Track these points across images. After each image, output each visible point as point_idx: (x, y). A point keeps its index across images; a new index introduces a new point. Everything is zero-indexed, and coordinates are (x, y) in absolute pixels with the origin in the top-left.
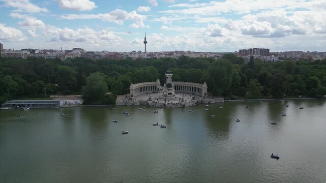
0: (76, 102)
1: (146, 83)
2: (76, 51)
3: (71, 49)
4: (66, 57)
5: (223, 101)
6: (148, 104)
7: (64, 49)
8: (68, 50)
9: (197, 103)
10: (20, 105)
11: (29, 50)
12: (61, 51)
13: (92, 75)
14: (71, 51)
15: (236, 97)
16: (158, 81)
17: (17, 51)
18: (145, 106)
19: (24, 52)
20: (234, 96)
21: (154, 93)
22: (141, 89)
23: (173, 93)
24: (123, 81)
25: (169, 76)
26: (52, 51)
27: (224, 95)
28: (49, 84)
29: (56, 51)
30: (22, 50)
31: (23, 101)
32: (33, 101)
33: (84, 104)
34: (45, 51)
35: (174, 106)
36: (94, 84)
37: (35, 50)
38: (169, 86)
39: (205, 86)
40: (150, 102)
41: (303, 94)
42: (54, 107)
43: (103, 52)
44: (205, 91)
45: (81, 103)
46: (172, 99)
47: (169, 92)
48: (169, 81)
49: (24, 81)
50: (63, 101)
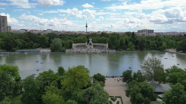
0: (48, 51)
1: (80, 44)
2: (48, 31)
3: (46, 30)
4: (43, 33)
5: (115, 51)
6: (80, 52)
7: (42, 30)
8: (45, 30)
9: (103, 52)
10: (23, 52)
11: (24, 30)
12: (41, 30)
13: (55, 39)
14: (46, 31)
15: (122, 50)
16: (86, 43)
17: (18, 30)
18: (79, 53)
19: (22, 31)
20: (121, 50)
21: (84, 48)
22: (78, 46)
23: (92, 48)
24: (70, 42)
25: (90, 40)
26: (36, 30)
27: (116, 49)
28: (36, 44)
29: (38, 31)
30: (21, 30)
31: (25, 50)
32: (29, 50)
33: (51, 52)
34: (33, 30)
35: (91, 53)
36: (56, 43)
37: (27, 30)
38: (91, 44)
39: (107, 44)
40: (81, 51)
41: (155, 49)
42: (38, 53)
43: (63, 31)
44: (107, 47)
45: (50, 51)
46: (91, 50)
47: (90, 47)
48: (91, 42)
49: (25, 42)
50: (42, 50)
